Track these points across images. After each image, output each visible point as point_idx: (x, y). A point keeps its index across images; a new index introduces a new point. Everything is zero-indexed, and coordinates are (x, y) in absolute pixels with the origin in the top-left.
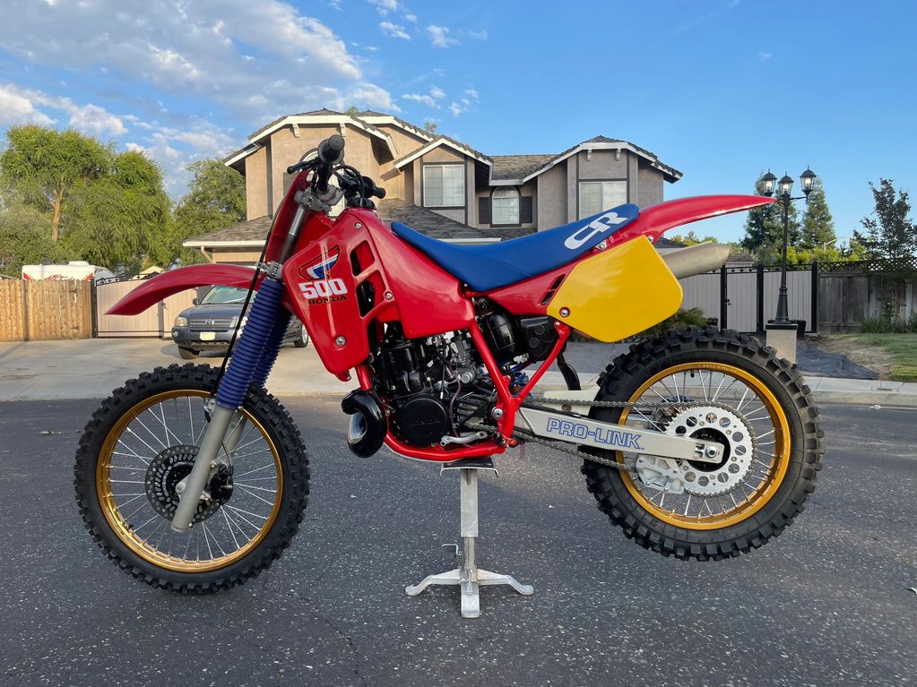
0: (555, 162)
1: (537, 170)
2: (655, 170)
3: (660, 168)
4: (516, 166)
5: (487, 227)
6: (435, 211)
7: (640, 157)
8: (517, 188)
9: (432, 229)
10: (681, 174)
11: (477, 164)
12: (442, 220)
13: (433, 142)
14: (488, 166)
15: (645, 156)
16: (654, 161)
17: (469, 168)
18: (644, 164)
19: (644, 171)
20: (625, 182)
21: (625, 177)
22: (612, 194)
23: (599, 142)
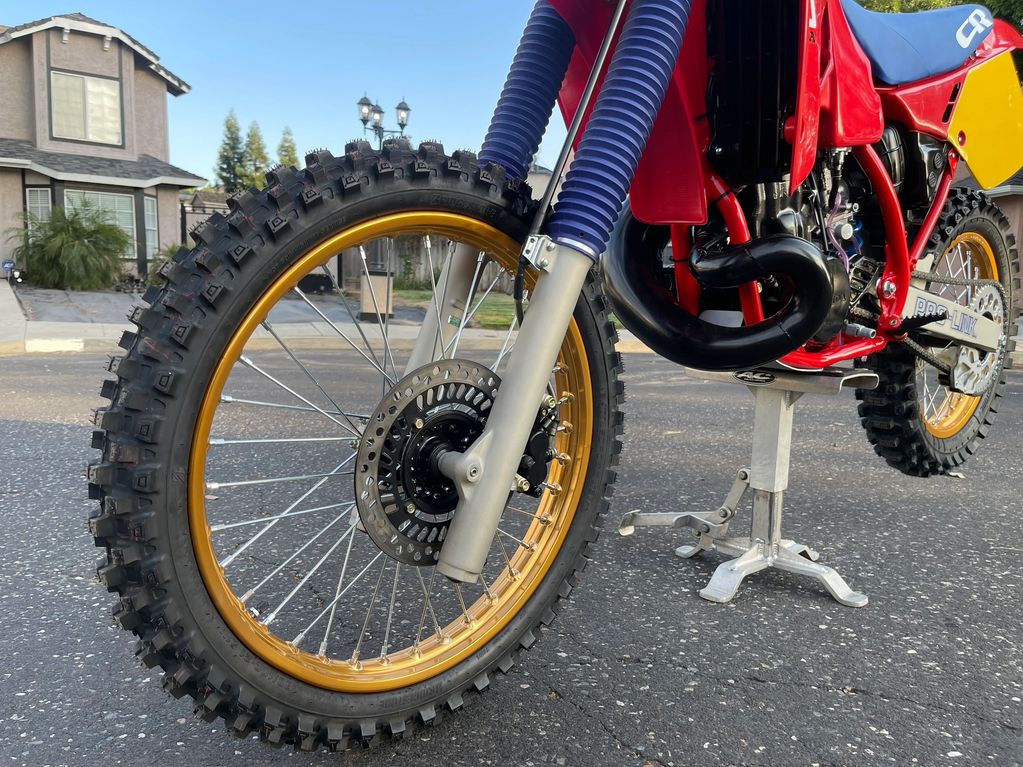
0: (15, 35)
2: (155, 74)
3: (162, 73)
7: (136, 53)
10: (189, 87)
15: (144, 53)
16: (156, 62)
18: (141, 63)
19: (141, 73)
20: (117, 83)
21: (117, 76)
22: (100, 95)
23: (79, 20)
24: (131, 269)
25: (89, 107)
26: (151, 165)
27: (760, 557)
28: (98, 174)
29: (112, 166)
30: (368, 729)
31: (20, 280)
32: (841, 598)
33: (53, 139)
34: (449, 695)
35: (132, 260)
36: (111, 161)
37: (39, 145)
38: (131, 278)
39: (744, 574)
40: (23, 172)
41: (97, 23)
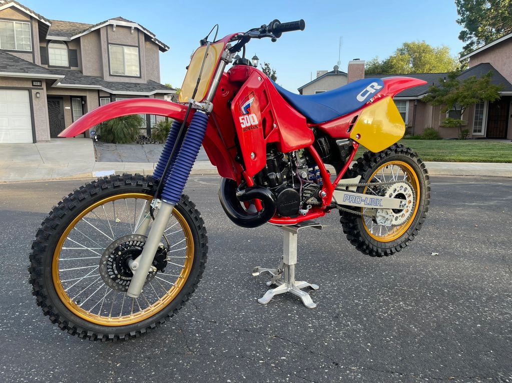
0: (93, 29)
1: (80, 33)
2: (154, 43)
3: (157, 42)
4: (64, 28)
5: (46, 66)
6: (9, 53)
7: (145, 34)
8: (66, 42)
9: (10, 66)
10: (169, 48)
11: (40, 23)
12: (17, 60)
13: (5, 4)
14: (48, 26)
15: (149, 34)
16: (154, 38)
17: (34, 26)
18: (148, 38)
19: (148, 43)
20: (137, 48)
21: (137, 45)
22: (130, 54)
23: (120, 20)
24: (144, 132)
25: (126, 60)
26: (153, 85)
27: (286, 288)
28: (130, 91)
29: (136, 86)
30: (111, 336)
31: (97, 140)
32: (306, 304)
33: (110, 75)
34: (141, 329)
35: (144, 129)
36: (135, 84)
37: (105, 79)
38: (144, 137)
39: (274, 294)
40: (99, 91)
41: (128, 21)
